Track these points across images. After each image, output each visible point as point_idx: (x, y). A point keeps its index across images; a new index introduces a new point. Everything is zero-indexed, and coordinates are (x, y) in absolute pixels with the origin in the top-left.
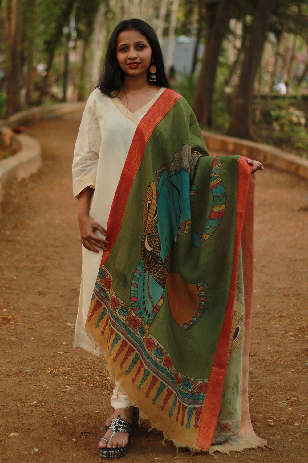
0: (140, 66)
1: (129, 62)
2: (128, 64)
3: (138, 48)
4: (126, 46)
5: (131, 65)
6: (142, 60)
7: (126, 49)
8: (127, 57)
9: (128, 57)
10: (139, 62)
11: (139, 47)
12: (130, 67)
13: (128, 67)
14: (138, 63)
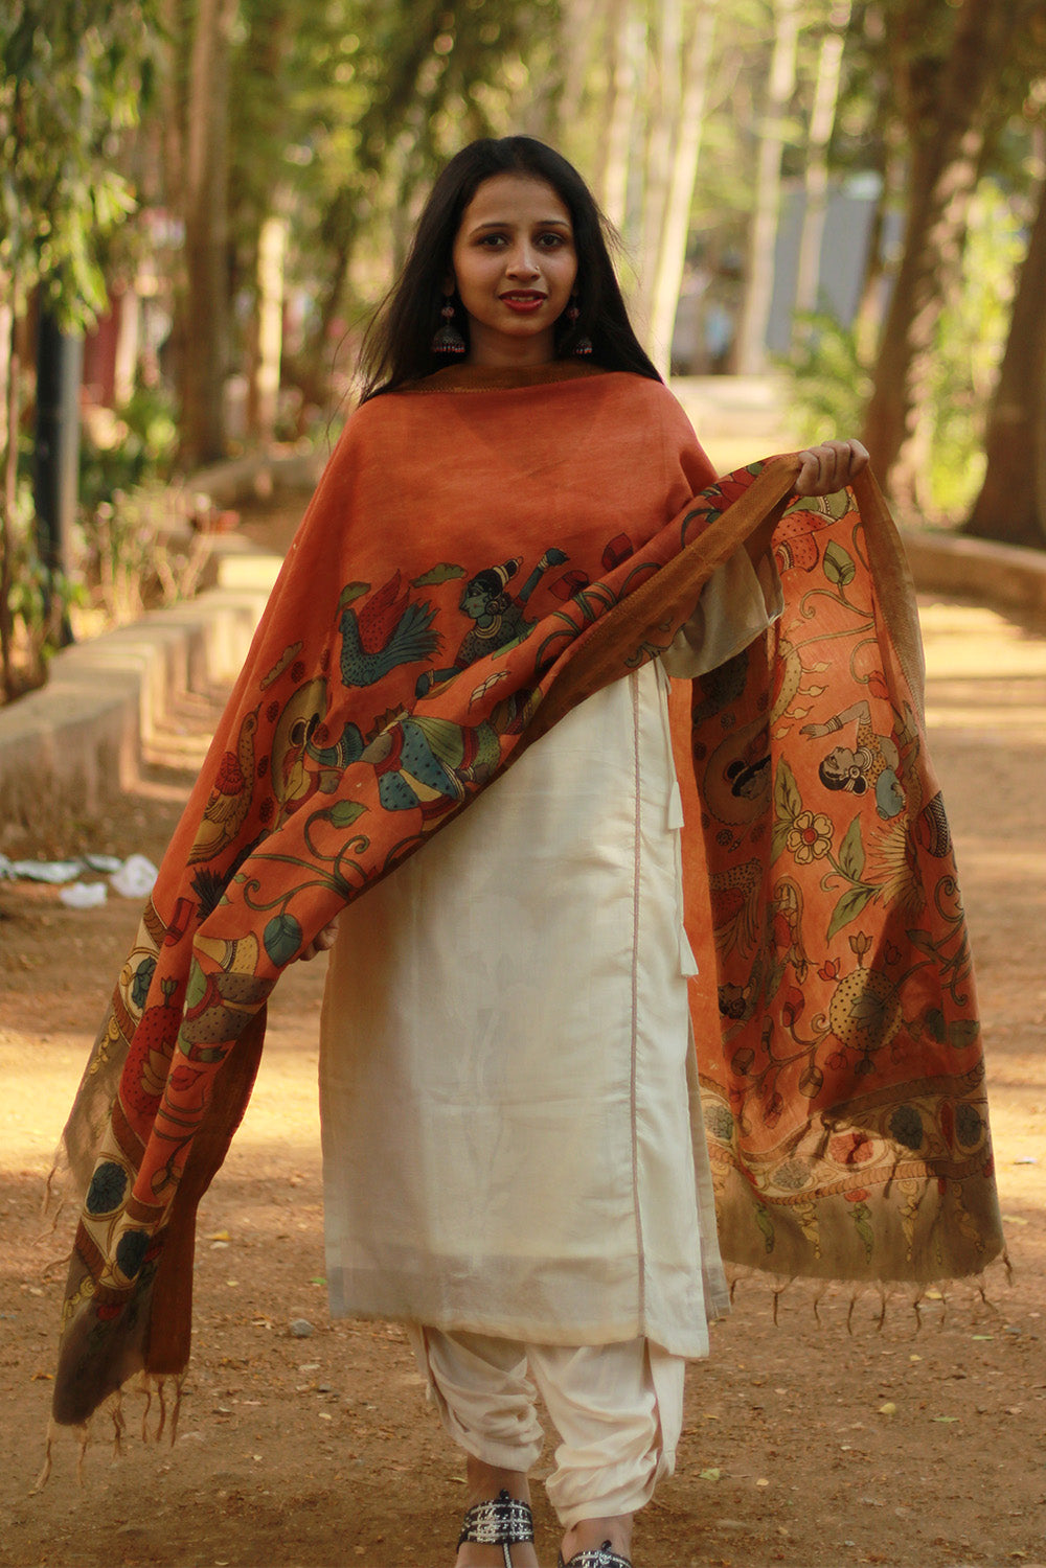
0: (545, 304)
1: (507, 286)
2: (503, 297)
3: (542, 242)
4: (499, 228)
5: (514, 298)
6: (552, 286)
7: (500, 241)
8: (504, 270)
9: (509, 271)
10: (541, 293)
11: (545, 238)
12: (509, 307)
13: (501, 305)
14: (538, 296)
